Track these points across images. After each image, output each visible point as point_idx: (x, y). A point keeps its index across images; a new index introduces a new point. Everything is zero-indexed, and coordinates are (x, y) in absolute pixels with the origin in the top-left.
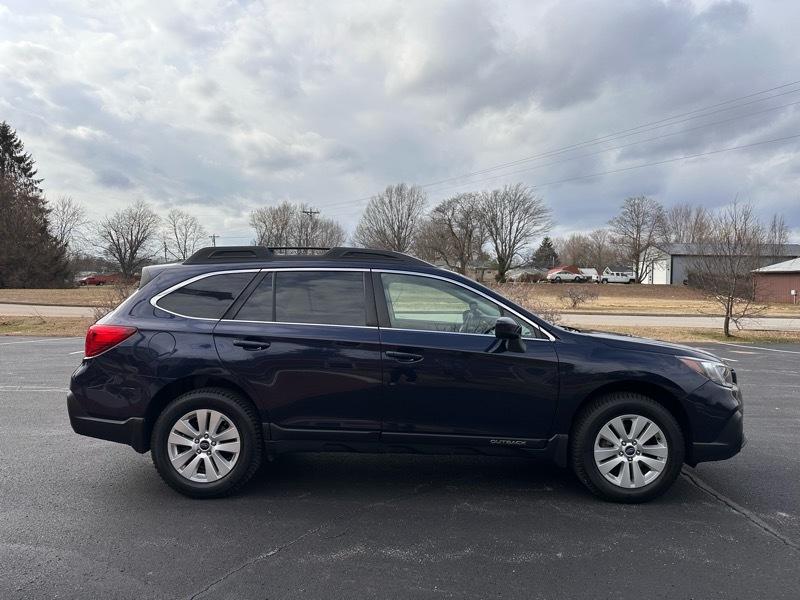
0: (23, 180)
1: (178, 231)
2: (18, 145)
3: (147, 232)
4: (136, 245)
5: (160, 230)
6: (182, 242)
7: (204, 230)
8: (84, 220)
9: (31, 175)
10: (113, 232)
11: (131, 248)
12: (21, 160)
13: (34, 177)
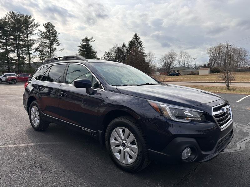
0: (140, 48)
1: (183, 58)
2: (139, 39)
3: (174, 59)
4: (170, 63)
5: (177, 58)
6: (184, 61)
7: (191, 56)
8: (154, 57)
9: (142, 46)
10: (164, 60)
11: (169, 64)
12: (140, 42)
13: (143, 47)
